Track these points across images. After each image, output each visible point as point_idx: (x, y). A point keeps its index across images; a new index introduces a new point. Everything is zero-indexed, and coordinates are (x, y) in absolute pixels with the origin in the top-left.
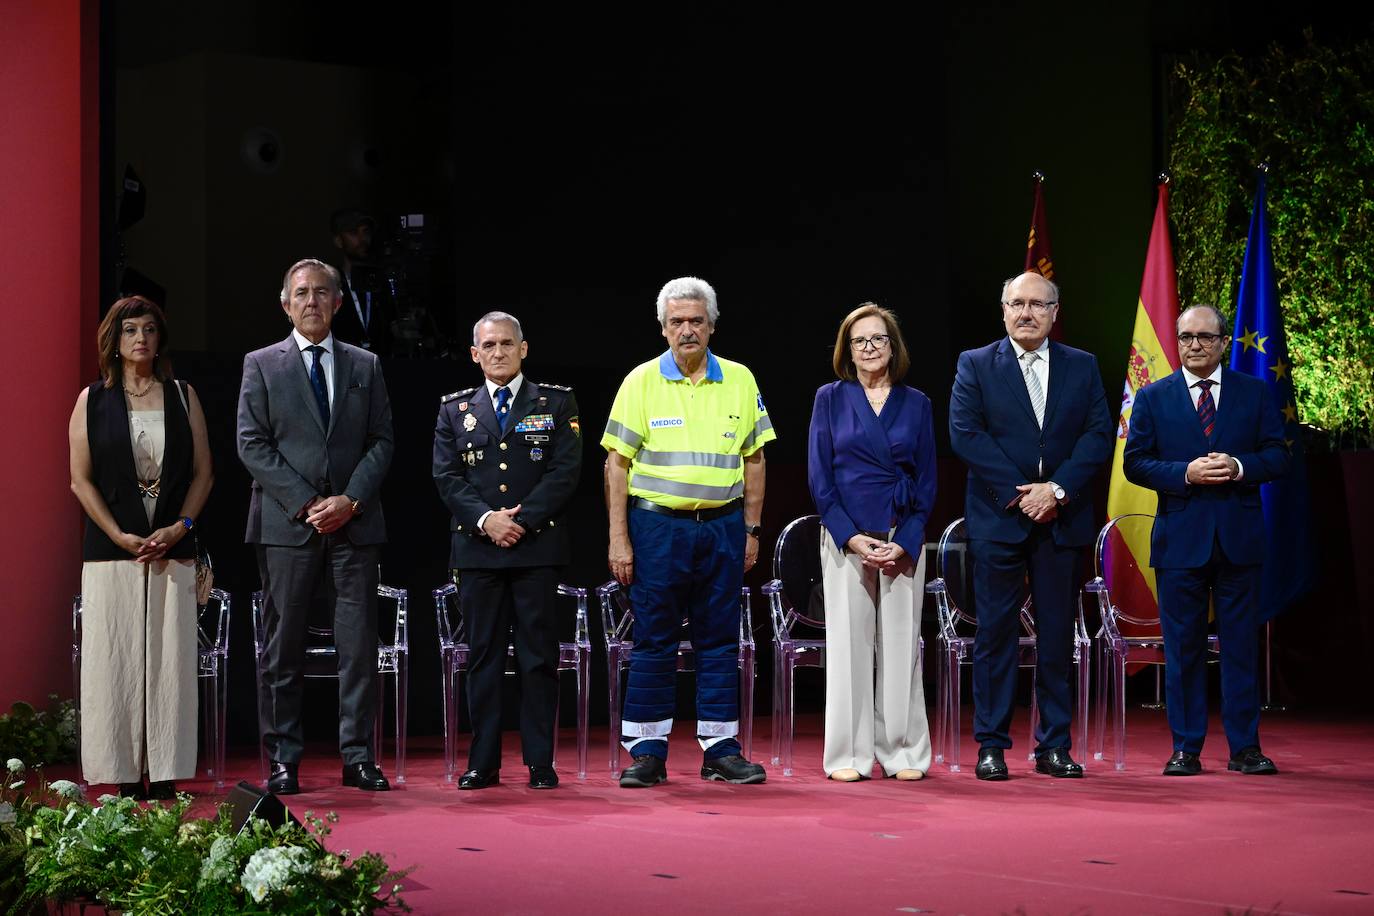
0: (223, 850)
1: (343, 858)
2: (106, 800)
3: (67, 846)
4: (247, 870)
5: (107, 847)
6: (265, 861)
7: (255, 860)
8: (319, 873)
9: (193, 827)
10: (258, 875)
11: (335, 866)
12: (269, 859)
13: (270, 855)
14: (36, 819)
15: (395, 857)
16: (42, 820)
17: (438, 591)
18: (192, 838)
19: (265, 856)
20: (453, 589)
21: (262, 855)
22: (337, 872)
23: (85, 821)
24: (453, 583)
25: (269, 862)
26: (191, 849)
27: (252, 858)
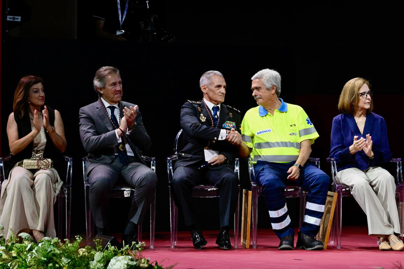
0: (100, 257)
1: (148, 261)
2: (46, 239)
3: (31, 257)
4: (109, 264)
5: (47, 258)
6: (117, 261)
7: (113, 261)
8: (139, 265)
9: (84, 250)
10: (114, 266)
11: (146, 263)
12: (119, 260)
13: (118, 259)
14: (14, 248)
15: (168, 260)
16: (16, 249)
17: (169, 158)
18: (84, 254)
19: (117, 259)
20: (176, 157)
21: (115, 259)
22: (146, 265)
23: (36, 248)
24: (176, 155)
25: (119, 262)
26: (84, 258)
27: (112, 260)
